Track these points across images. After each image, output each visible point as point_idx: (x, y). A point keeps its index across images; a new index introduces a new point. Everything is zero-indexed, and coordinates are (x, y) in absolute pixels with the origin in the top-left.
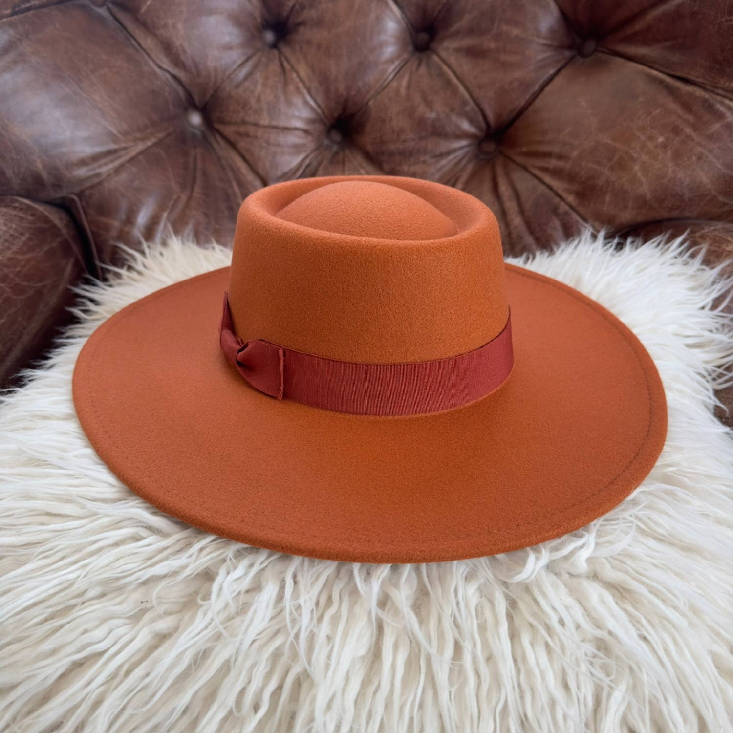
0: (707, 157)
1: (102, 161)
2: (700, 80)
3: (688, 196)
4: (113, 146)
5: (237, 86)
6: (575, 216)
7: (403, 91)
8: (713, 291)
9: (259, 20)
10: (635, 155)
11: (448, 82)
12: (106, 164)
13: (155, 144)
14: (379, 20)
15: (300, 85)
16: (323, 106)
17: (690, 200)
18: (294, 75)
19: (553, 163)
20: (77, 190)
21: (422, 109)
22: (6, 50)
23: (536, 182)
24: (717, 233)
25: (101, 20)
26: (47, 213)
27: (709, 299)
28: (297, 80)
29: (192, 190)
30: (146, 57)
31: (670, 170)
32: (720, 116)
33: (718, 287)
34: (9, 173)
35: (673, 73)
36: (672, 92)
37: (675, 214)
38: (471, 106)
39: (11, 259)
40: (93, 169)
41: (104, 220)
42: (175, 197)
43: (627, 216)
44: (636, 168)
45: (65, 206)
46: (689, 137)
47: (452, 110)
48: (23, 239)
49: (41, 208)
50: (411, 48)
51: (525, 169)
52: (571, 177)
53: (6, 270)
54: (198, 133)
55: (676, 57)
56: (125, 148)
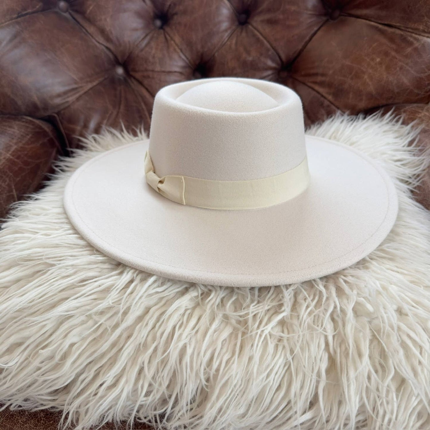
0: (405, 68)
1: (69, 94)
2: (398, 24)
3: (396, 90)
4: (75, 86)
5: (142, 50)
6: (333, 107)
7: (233, 46)
8: (408, 137)
9: (152, 14)
10: (364, 70)
11: (258, 40)
12: (71, 96)
13: (98, 84)
14: (218, 8)
15: (176, 47)
16: (190, 58)
17: (398, 93)
18: (173, 42)
19: (319, 79)
20: (56, 111)
21: (244, 55)
22: (15, 36)
23: (310, 90)
24: (413, 109)
25: (66, 19)
26: (41, 124)
27: (407, 142)
28: (174, 45)
29: (119, 108)
30: (91, 37)
31: (385, 77)
32: (411, 44)
33: (411, 135)
34: (20, 103)
35: (383, 22)
36: (382, 32)
37: (390, 102)
38: (271, 52)
39: (21, 147)
40: (64, 99)
41: (72, 126)
42: (110, 112)
43: (362, 105)
44: (366, 77)
45: (50, 120)
46: (394, 57)
47: (261, 54)
48: (28, 137)
49: (37, 122)
50: (237, 23)
51: (304, 84)
52: (330, 85)
53: (19, 153)
54: (122, 78)
55: (383, 13)
56: (81, 87)
